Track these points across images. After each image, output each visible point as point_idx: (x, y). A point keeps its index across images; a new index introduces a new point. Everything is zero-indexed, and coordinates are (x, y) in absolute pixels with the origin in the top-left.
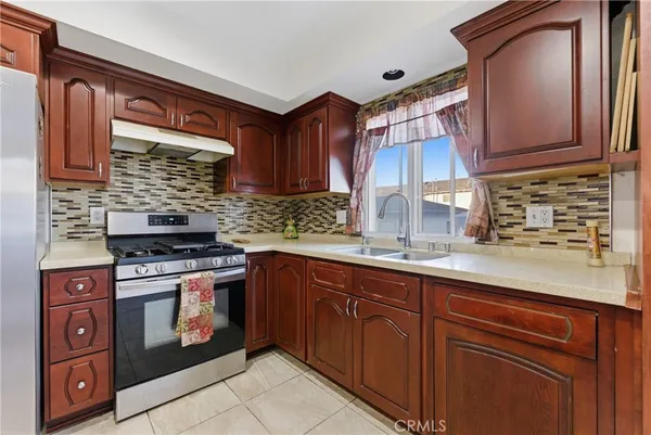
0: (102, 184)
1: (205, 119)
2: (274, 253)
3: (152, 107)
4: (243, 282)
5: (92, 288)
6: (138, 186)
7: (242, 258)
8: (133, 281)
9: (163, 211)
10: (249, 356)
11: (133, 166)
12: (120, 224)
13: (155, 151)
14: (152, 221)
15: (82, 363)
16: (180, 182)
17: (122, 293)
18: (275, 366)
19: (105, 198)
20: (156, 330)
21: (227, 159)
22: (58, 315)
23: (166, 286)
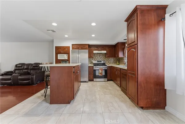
0: (93, 58)
1: (103, 48)
2: (112, 66)
3: (97, 48)
4: (107, 70)
5: (92, 68)
6: (96, 57)
7: (107, 67)
8: (95, 68)
9: (99, 60)
10: (108, 80)
11: (96, 55)
12: (94, 62)
13: (98, 53)
14: (98, 62)
15: (91, 75)
16: (101, 57)
17: (94, 69)
18: (111, 82)
19: (93, 59)
20: (97, 74)
21: (105, 53)
22: (89, 71)
23: (98, 69)
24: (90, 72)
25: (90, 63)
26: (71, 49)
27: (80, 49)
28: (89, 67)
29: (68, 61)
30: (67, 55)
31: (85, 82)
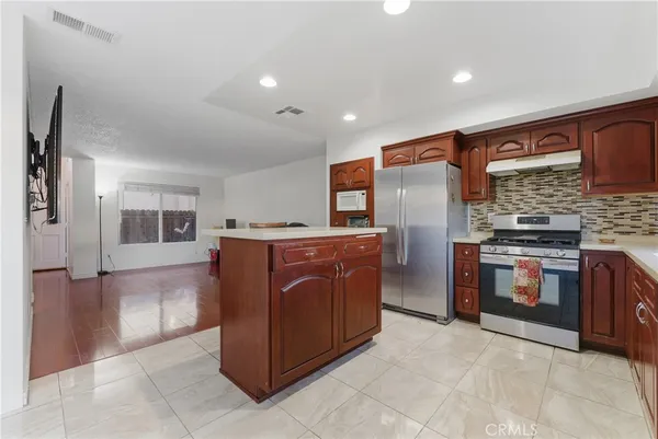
1: (556, 139)
2: (625, 256)
3: (514, 146)
5: (471, 254)
6: (515, 197)
9: (532, 214)
11: (512, 184)
14: (520, 221)
15: (469, 290)
16: (548, 190)
17: (485, 259)
19: (496, 207)
20: (506, 286)
23: (511, 261)
24: (463, 275)
25: (479, 229)
26: (378, 165)
27: (414, 163)
28: (459, 248)
29: (366, 216)
30: (364, 191)
31: (432, 318)
